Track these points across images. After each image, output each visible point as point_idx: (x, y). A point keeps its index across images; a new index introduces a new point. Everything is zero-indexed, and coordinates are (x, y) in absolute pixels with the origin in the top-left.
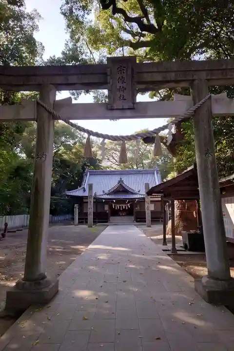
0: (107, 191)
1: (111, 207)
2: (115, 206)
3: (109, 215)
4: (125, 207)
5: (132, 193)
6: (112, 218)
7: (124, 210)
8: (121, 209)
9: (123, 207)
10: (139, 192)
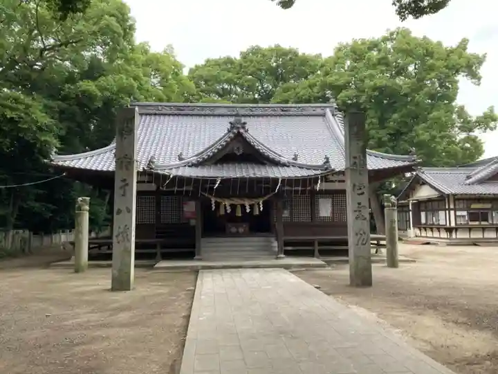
0: (191, 156)
1: (205, 206)
2: (218, 205)
3: (199, 232)
4: (252, 207)
5: (276, 164)
6: (205, 244)
7: (247, 217)
8: (239, 214)
9: (243, 207)
10: (295, 159)
